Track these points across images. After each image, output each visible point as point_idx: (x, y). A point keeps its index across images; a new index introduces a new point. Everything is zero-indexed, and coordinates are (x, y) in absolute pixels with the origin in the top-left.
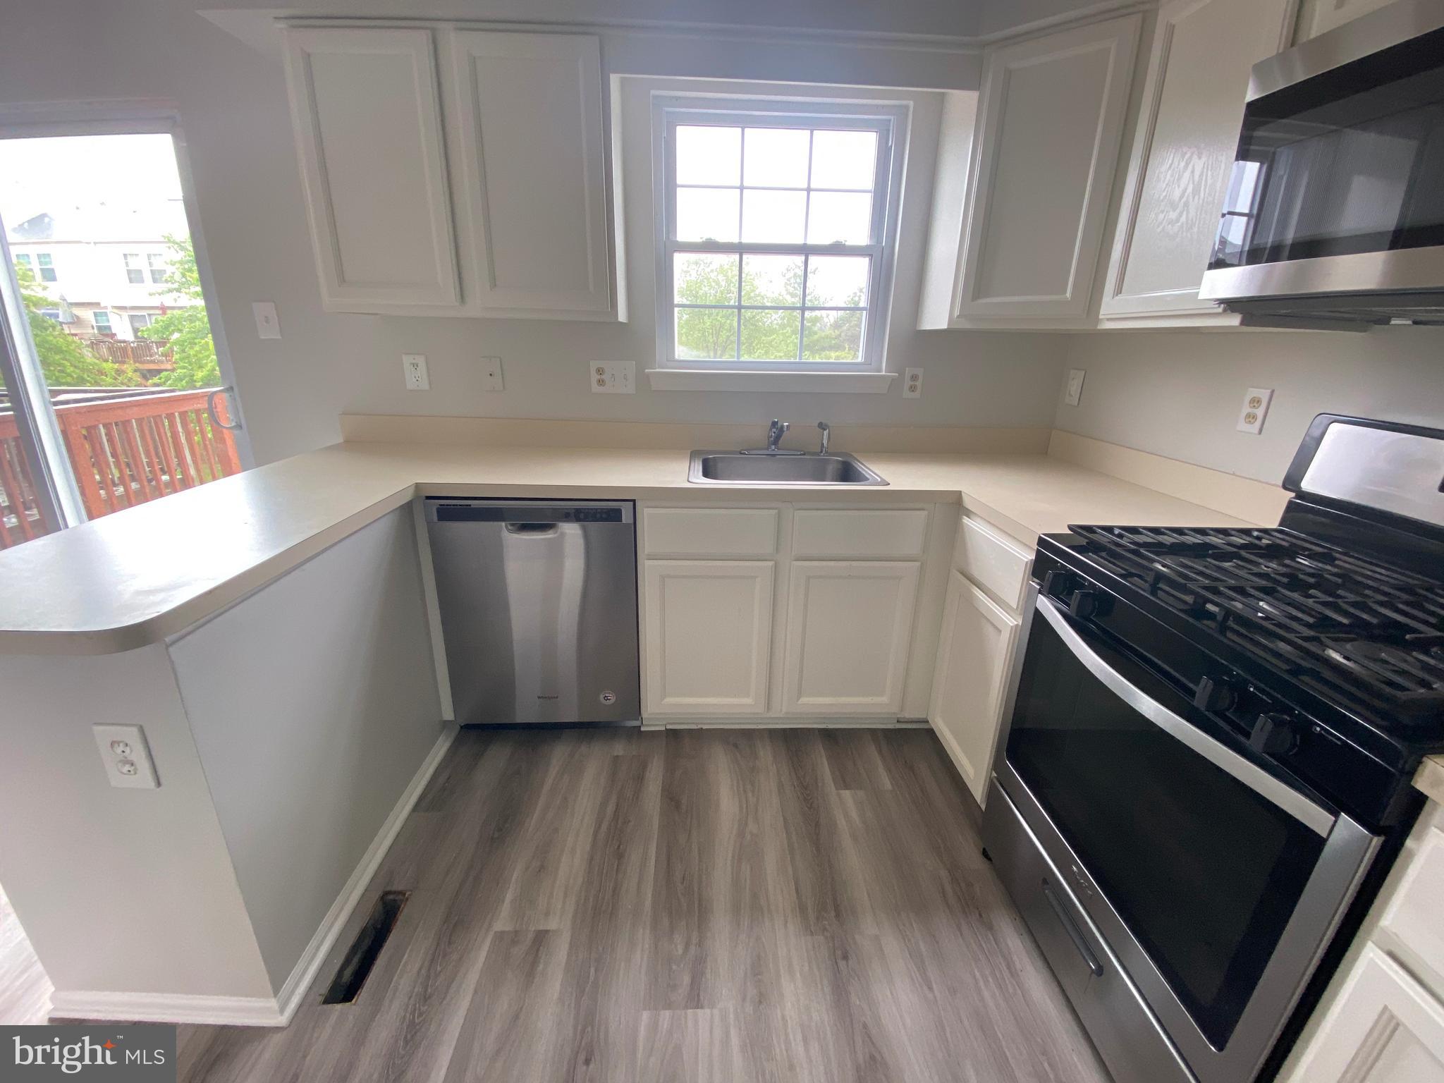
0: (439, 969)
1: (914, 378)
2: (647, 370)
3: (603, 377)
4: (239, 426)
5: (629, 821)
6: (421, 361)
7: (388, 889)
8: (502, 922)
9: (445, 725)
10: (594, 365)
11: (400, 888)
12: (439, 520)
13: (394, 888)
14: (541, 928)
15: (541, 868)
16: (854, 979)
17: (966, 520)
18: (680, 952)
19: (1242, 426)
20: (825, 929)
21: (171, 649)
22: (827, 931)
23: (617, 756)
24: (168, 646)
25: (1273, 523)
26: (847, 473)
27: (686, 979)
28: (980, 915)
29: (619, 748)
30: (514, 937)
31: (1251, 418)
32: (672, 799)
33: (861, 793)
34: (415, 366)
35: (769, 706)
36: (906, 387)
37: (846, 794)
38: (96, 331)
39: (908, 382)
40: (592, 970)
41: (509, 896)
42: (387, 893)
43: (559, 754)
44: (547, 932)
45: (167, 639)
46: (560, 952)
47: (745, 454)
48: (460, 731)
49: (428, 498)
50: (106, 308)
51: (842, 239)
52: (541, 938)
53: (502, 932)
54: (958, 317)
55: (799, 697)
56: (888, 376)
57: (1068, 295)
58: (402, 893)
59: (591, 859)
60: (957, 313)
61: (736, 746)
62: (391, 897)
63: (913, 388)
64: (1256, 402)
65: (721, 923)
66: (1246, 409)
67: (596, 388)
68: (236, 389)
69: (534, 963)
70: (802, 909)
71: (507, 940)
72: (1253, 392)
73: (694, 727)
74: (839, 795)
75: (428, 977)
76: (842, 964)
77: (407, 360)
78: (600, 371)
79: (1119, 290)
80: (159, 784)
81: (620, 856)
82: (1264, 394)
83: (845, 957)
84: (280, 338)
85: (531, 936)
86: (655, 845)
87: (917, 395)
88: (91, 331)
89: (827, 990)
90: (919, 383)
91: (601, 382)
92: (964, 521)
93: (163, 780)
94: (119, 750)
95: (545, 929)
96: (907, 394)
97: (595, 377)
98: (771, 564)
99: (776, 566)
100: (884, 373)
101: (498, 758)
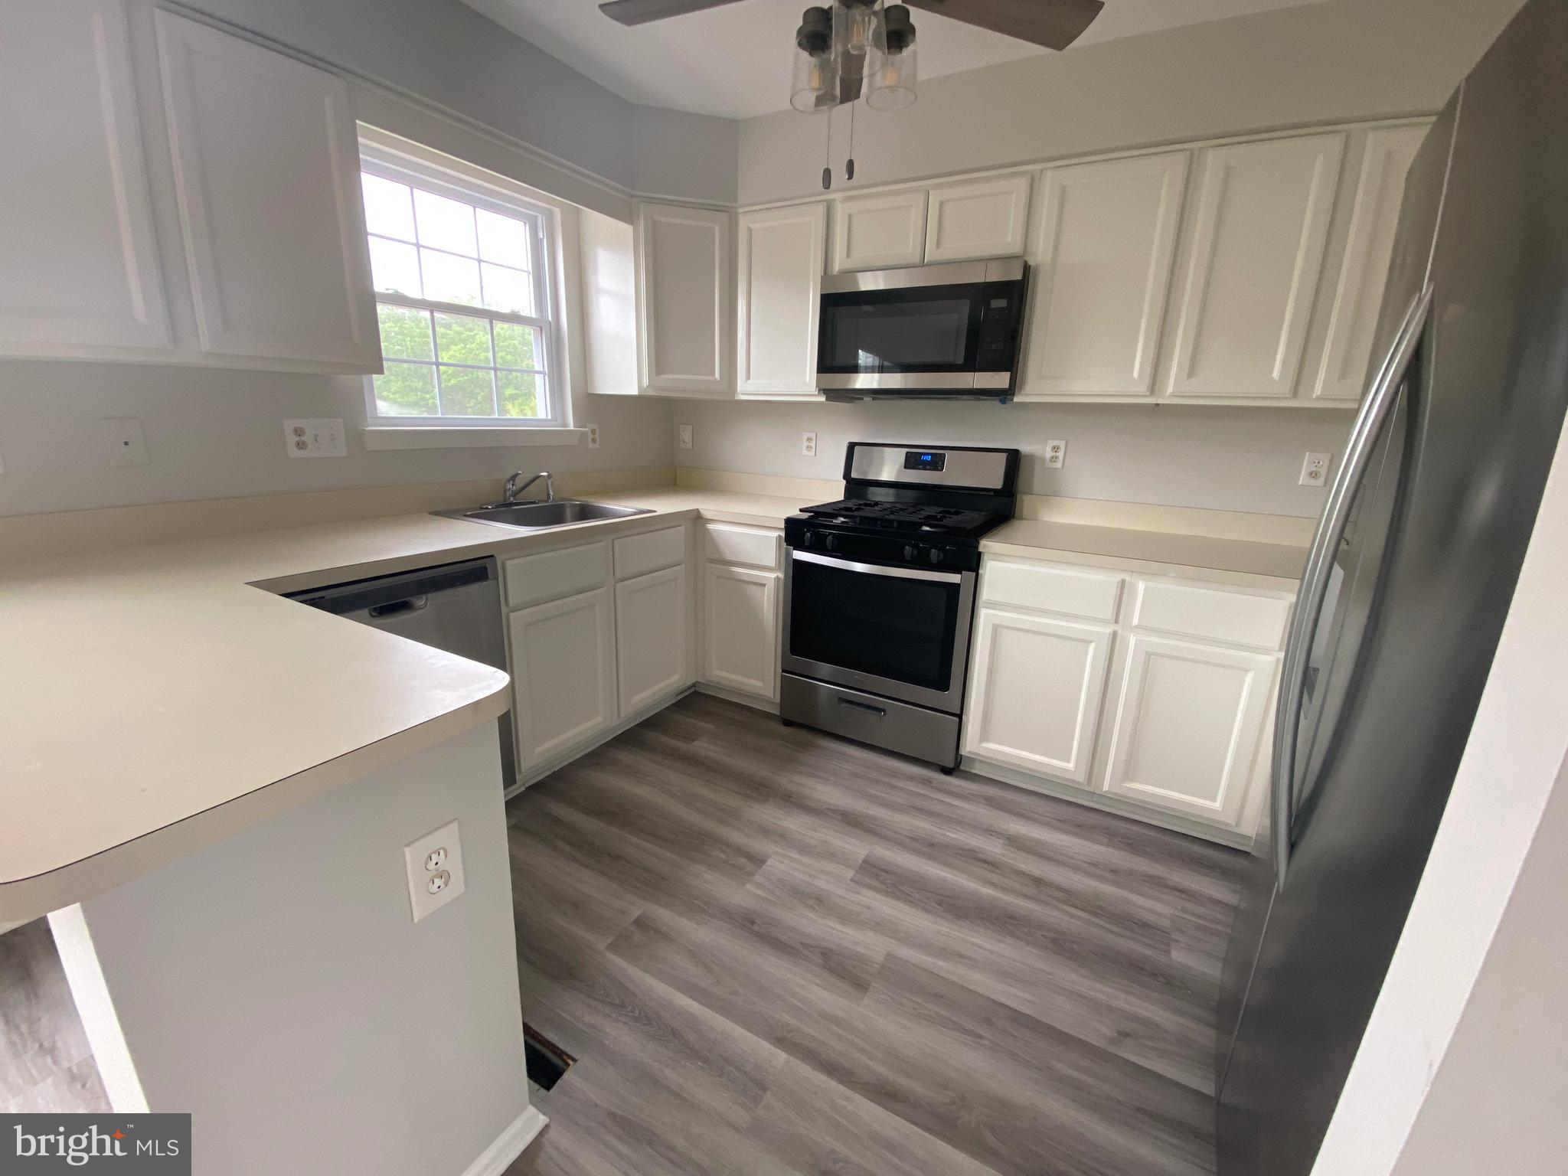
1: (594, 432)
2: (360, 429)
3: (303, 438)
8: (600, 943)
10: (290, 425)
14: (632, 919)
17: (710, 526)
18: (724, 856)
19: (805, 452)
25: (842, 498)
26: (585, 512)
30: (625, 939)
31: (809, 448)
33: (704, 738)
36: (590, 441)
37: (697, 743)
39: (590, 436)
40: (696, 902)
44: (639, 917)
46: (662, 914)
51: (516, 310)
52: (641, 922)
53: (609, 946)
54: (647, 387)
56: (577, 431)
57: (717, 375)
60: (646, 383)
63: (594, 441)
64: (809, 439)
65: (724, 831)
66: (806, 444)
67: (295, 453)
69: (658, 932)
70: (750, 797)
71: (620, 943)
72: (806, 435)
73: (549, 773)
74: (694, 746)
78: (299, 432)
79: (748, 377)
81: (619, 858)
82: (813, 435)
83: (790, 797)
85: (633, 927)
90: (597, 437)
91: (301, 445)
92: (708, 526)
95: (635, 918)
96: (591, 445)
97: (292, 440)
98: (606, 588)
100: (573, 429)
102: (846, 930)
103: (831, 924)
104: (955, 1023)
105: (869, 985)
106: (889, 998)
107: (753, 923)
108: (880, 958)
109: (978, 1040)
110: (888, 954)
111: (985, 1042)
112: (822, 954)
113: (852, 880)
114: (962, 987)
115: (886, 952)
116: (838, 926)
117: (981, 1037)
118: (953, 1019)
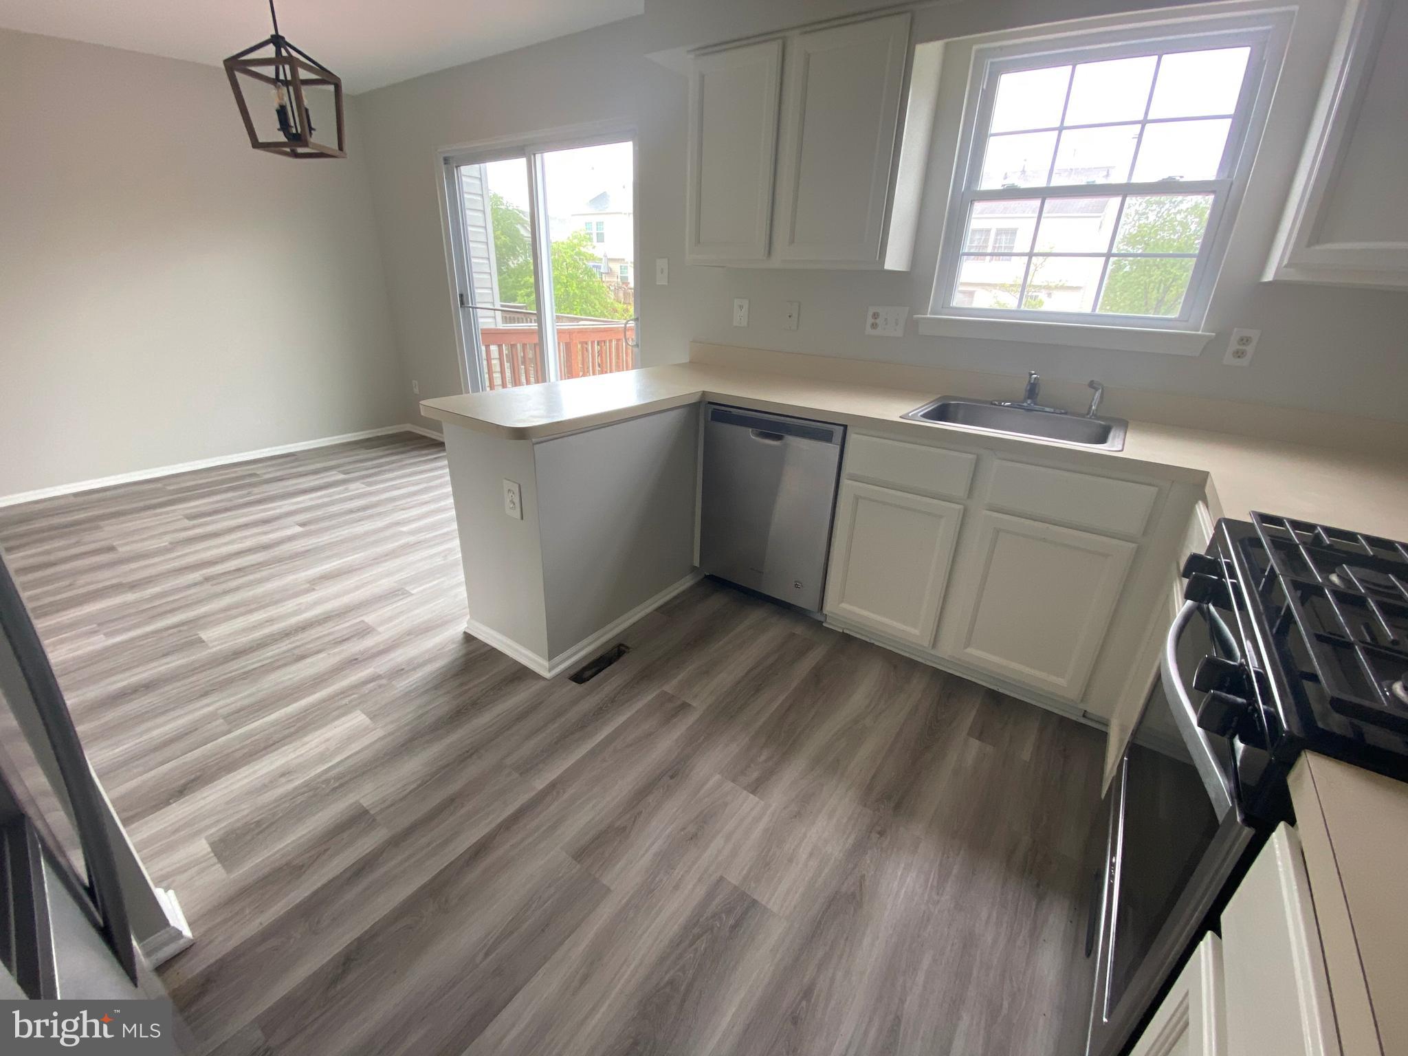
0: (626, 692)
1: (1245, 341)
2: (915, 316)
3: (878, 321)
4: (637, 345)
5: (777, 674)
6: (745, 303)
7: (622, 643)
8: (669, 687)
9: (694, 569)
10: (871, 311)
11: (630, 646)
12: (712, 420)
13: (626, 644)
14: (687, 701)
15: (706, 672)
16: (877, 849)
17: (1201, 506)
18: (762, 760)
20: (878, 810)
21: (535, 446)
22: (879, 811)
23: (794, 634)
24: (534, 444)
27: (755, 775)
28: (1038, 885)
29: (800, 630)
30: (671, 698)
32: (817, 675)
33: (989, 749)
34: (741, 307)
35: (935, 643)
36: (1229, 352)
37: (975, 744)
38: (619, 280)
39: (1233, 345)
40: (703, 737)
41: (680, 677)
42: (621, 645)
43: (755, 615)
44: (690, 705)
45: (533, 440)
46: (691, 719)
47: (995, 405)
48: (702, 580)
49: (710, 403)
50: (627, 263)
51: (1171, 174)
52: (684, 707)
53: (666, 692)
54: (1286, 266)
55: (967, 645)
56: (1204, 336)
58: (627, 648)
59: (739, 682)
60: (1285, 262)
61: (895, 667)
62: (623, 648)
63: (1239, 354)
68: (640, 319)
69: (674, 716)
71: (666, 698)
73: (868, 640)
74: (966, 741)
75: (619, 693)
76: (874, 836)
77: (737, 302)
78: (875, 316)
80: (522, 518)
81: (758, 690)
83: (881, 834)
84: (667, 284)
85: (679, 703)
86: (784, 697)
87: (1244, 362)
88: (615, 279)
89: (851, 841)
90: (1250, 349)
91: (874, 326)
92: (1197, 506)
93: (524, 518)
94: (511, 494)
95: (689, 703)
96: (1229, 360)
97: (870, 320)
98: (960, 507)
99: (965, 511)
100: (1200, 333)
101: (717, 602)
102: (649, 856)
103: (660, 842)
104: (512, 933)
105: (579, 862)
106: (560, 875)
107: (672, 777)
108: (605, 881)
109: (485, 950)
110: (609, 890)
111: (481, 955)
112: (624, 828)
113: (721, 879)
114: (546, 959)
115: (612, 888)
116: (655, 848)
117: (487, 955)
118: (516, 934)
